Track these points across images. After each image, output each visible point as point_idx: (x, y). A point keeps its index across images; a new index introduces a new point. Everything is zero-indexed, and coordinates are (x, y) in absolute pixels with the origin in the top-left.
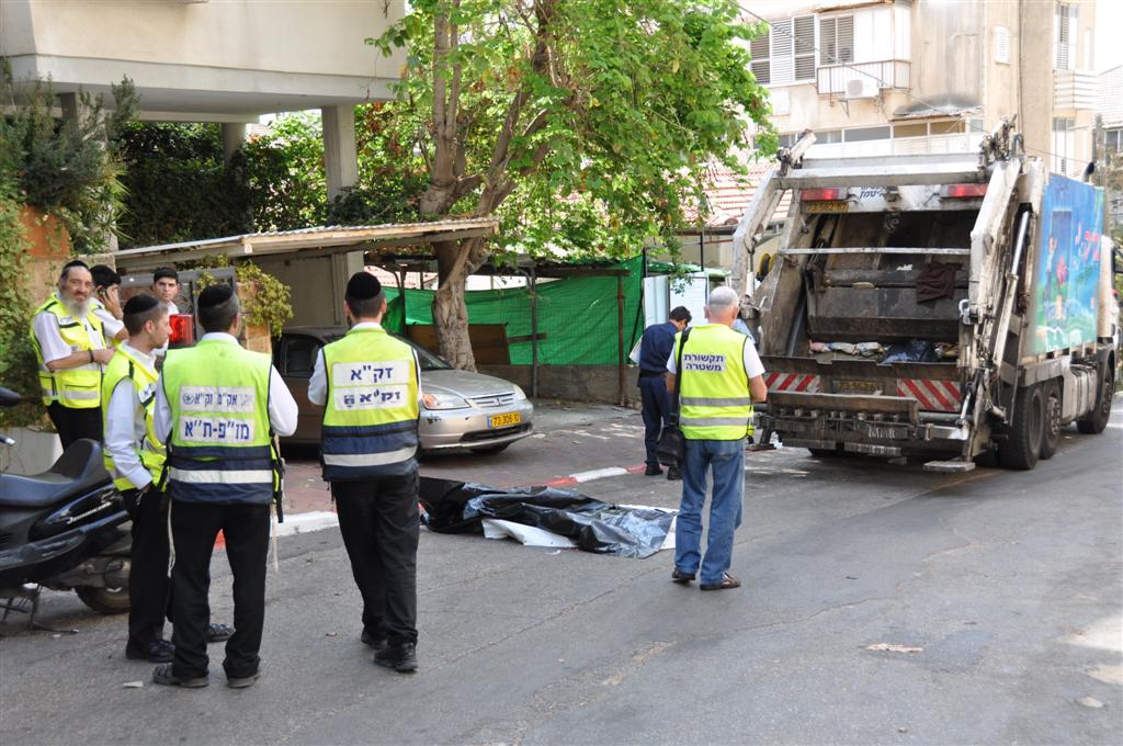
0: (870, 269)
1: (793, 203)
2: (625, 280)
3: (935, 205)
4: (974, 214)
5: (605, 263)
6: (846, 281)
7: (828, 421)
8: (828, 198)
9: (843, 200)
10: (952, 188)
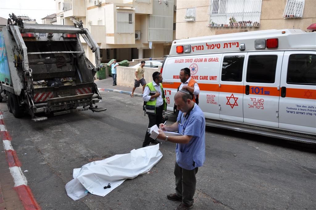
0: (40, 58)
3: (62, 39)
6: (35, 62)
8: (30, 36)
9: (35, 37)
10: (67, 35)
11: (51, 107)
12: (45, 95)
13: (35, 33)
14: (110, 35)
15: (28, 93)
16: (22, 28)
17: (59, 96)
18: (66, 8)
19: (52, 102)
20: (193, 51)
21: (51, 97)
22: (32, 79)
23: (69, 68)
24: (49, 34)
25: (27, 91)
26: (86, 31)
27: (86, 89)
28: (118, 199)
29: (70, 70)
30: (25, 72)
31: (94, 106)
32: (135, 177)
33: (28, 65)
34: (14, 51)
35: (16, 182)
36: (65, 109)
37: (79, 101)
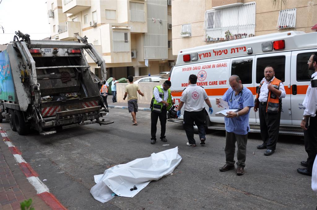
3: (67, 55)
8: (35, 52)
9: (40, 53)
10: (71, 50)
11: (60, 121)
12: (53, 109)
13: (41, 48)
14: (107, 54)
15: (35, 107)
16: (29, 44)
17: (67, 109)
18: (61, 30)
19: (61, 116)
20: (201, 59)
21: (59, 111)
22: (40, 93)
23: (74, 83)
24: (54, 50)
25: (34, 106)
26: (90, 46)
27: (93, 102)
28: (148, 199)
29: (75, 85)
30: (34, 86)
31: (101, 119)
32: (160, 178)
33: (36, 79)
34: (19, 67)
35: (37, 190)
36: (73, 122)
37: (87, 114)
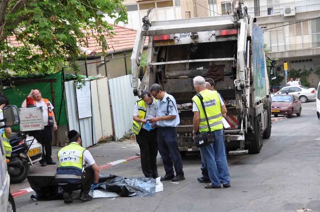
0: (186, 70)
1: (149, 42)
2: (53, 83)
3: (213, 39)
4: (236, 42)
5: (41, 76)
6: (176, 76)
7: (184, 138)
8: (166, 39)
9: (172, 39)
16: (146, 31)
24: (192, 34)
29: (230, 88)
